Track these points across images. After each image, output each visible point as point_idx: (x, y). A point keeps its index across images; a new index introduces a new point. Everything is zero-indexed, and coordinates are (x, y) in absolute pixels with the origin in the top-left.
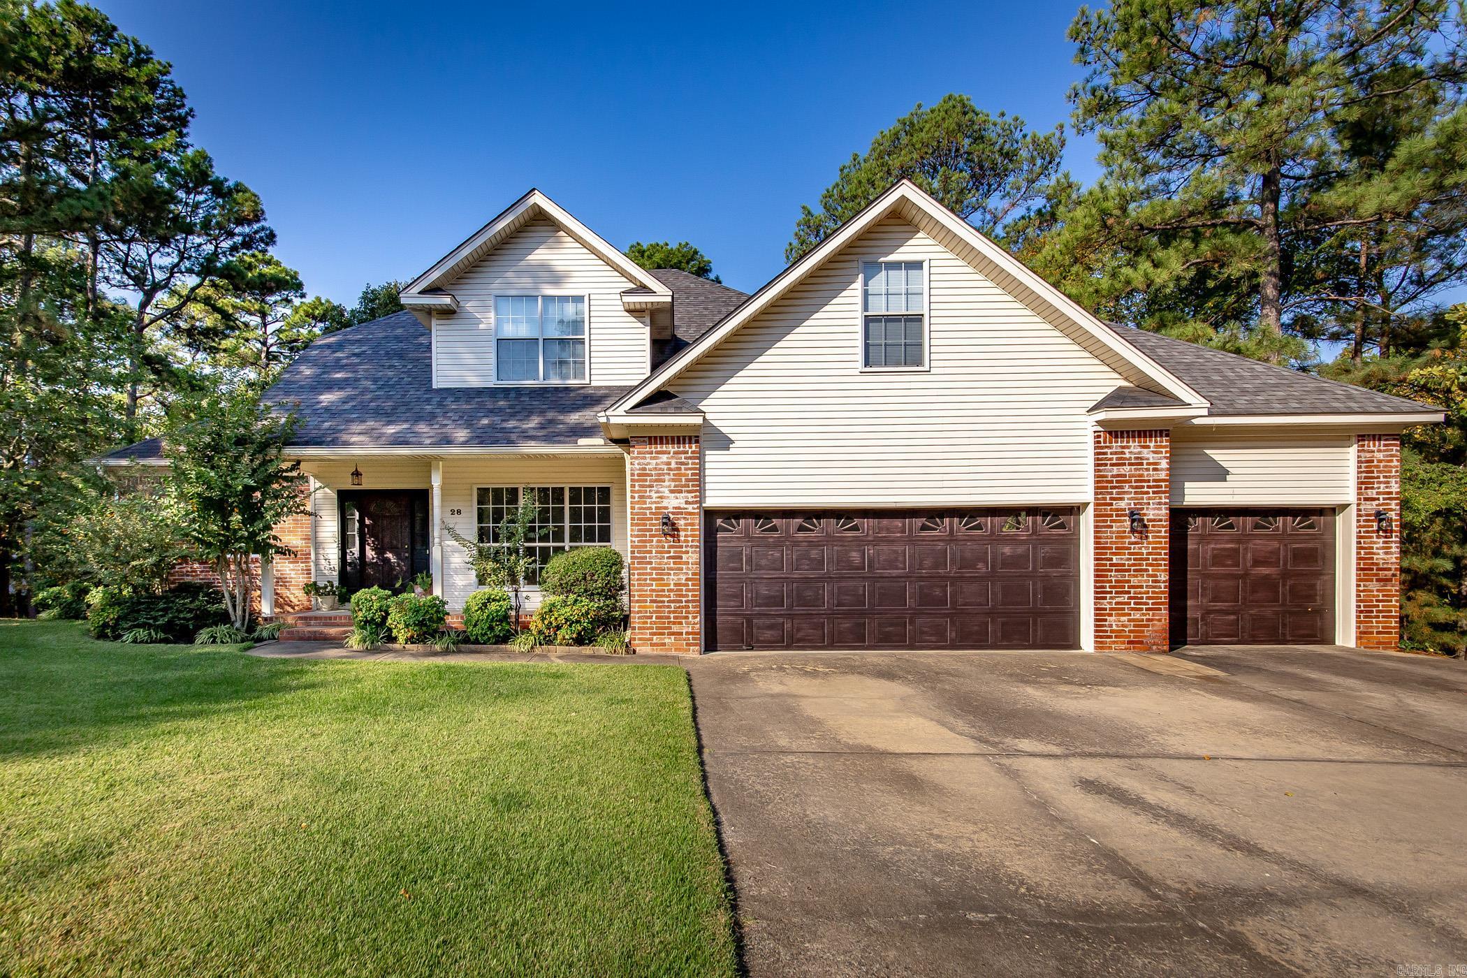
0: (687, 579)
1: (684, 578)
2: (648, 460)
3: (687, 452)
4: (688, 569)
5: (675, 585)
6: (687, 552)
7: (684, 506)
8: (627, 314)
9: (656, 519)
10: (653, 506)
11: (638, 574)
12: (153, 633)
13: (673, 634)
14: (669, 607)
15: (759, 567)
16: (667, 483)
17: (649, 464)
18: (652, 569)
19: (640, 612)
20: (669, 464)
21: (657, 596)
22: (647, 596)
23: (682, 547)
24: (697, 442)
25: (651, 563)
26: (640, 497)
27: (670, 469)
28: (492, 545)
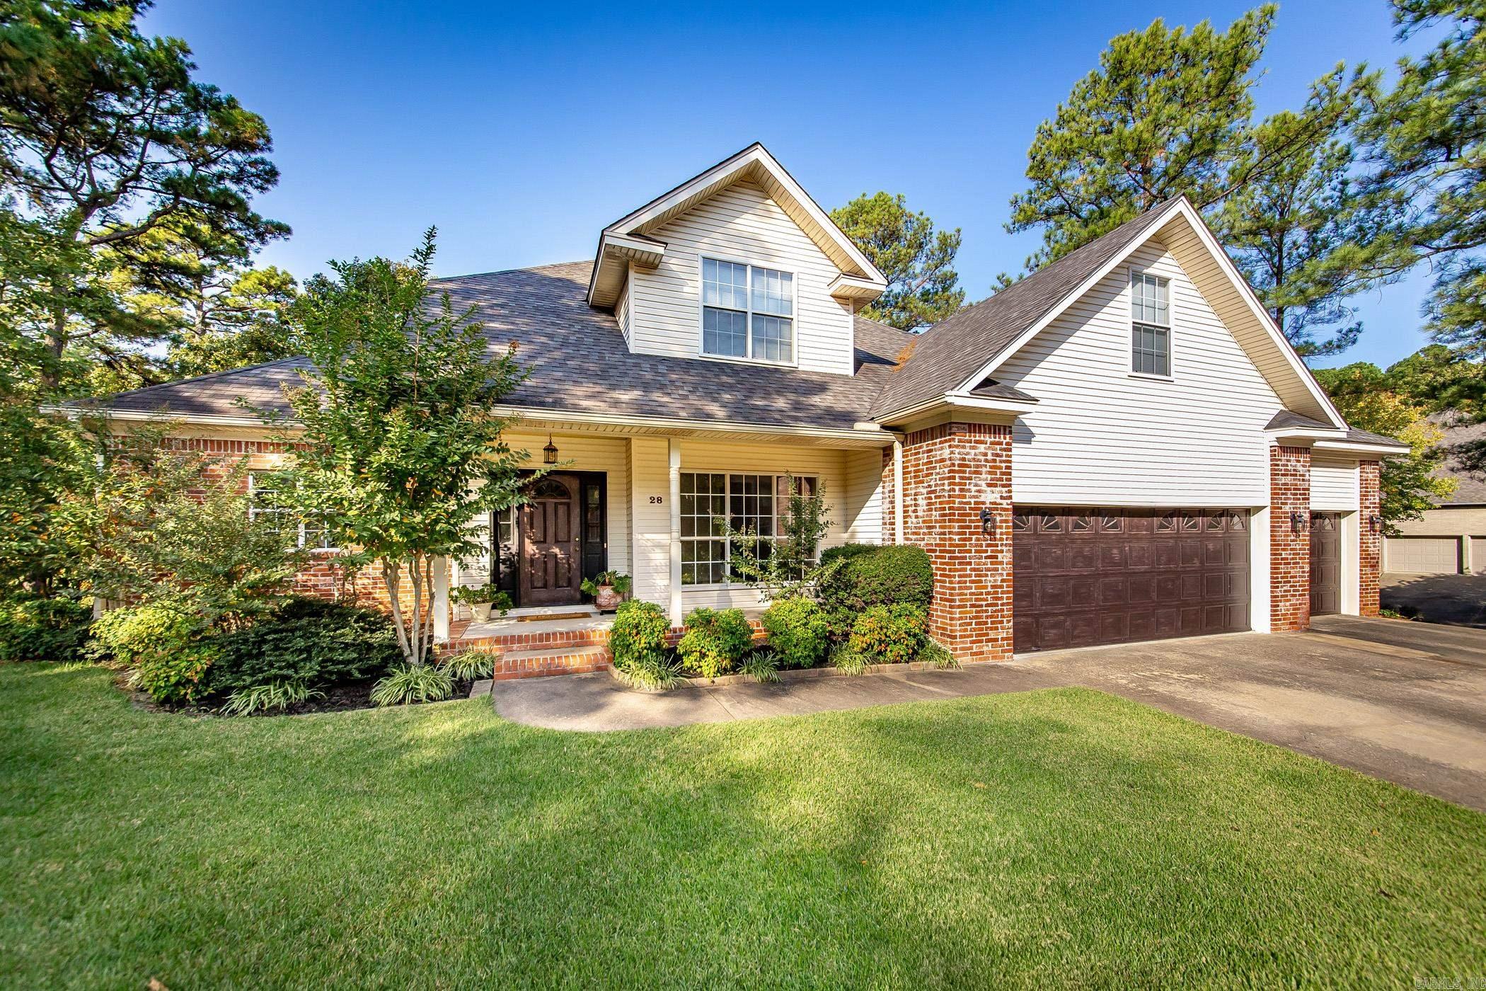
0: (1003, 581)
1: (1000, 579)
2: (968, 450)
3: (1001, 443)
4: (1003, 569)
5: (993, 587)
6: (1002, 551)
7: (999, 501)
8: (833, 300)
9: (976, 515)
10: (972, 501)
11: (960, 576)
12: (290, 691)
13: (988, 641)
14: (986, 611)
16: (984, 476)
17: (968, 454)
18: (972, 570)
19: (961, 618)
20: (986, 455)
21: (977, 600)
22: (967, 600)
23: (997, 545)
24: (1010, 433)
25: (970, 563)
26: (961, 490)
27: (986, 461)
28: (696, 538)
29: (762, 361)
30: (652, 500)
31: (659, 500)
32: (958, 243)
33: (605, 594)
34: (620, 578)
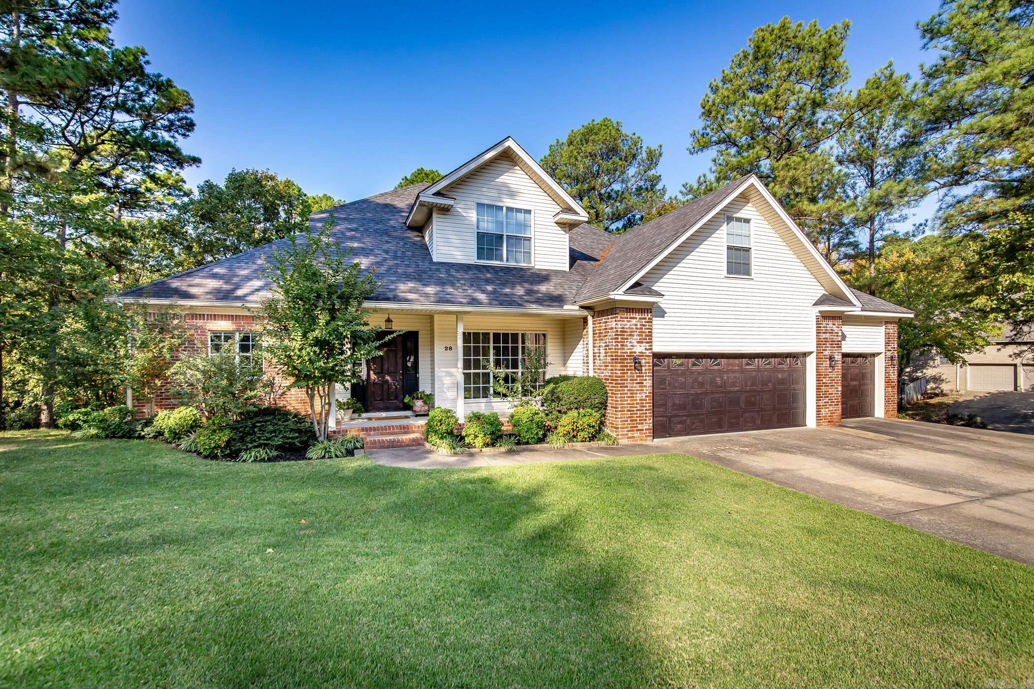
0: (646, 396)
1: (644, 395)
2: (625, 323)
3: (646, 319)
4: (646, 390)
5: (640, 400)
6: (646, 380)
7: (644, 351)
8: (555, 225)
9: (630, 359)
10: (628, 351)
11: (621, 394)
13: (638, 430)
14: (636, 414)
15: (675, 387)
16: (635, 337)
17: (626, 325)
18: (628, 390)
19: (621, 418)
20: (636, 325)
21: (631, 407)
22: (625, 407)
23: (643, 376)
24: (651, 312)
25: (627, 387)
26: (622, 345)
27: (637, 328)
28: (472, 371)
29: (512, 264)
30: (446, 348)
31: (451, 348)
32: (660, 155)
33: (419, 405)
34: (427, 395)
